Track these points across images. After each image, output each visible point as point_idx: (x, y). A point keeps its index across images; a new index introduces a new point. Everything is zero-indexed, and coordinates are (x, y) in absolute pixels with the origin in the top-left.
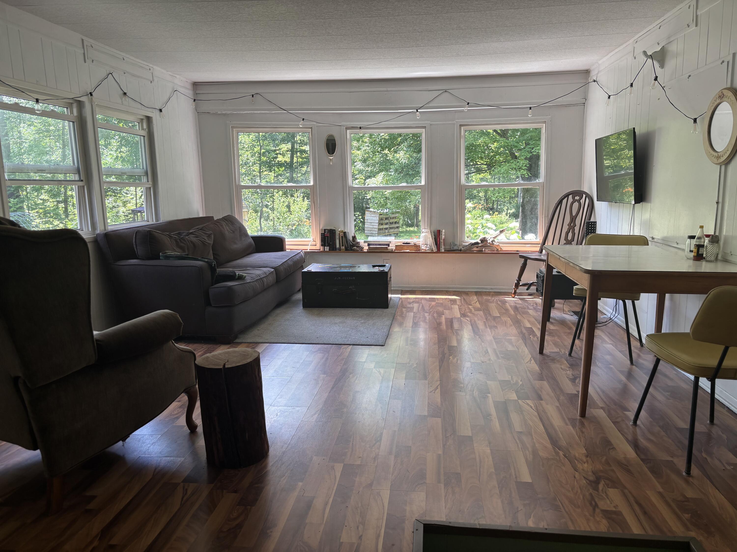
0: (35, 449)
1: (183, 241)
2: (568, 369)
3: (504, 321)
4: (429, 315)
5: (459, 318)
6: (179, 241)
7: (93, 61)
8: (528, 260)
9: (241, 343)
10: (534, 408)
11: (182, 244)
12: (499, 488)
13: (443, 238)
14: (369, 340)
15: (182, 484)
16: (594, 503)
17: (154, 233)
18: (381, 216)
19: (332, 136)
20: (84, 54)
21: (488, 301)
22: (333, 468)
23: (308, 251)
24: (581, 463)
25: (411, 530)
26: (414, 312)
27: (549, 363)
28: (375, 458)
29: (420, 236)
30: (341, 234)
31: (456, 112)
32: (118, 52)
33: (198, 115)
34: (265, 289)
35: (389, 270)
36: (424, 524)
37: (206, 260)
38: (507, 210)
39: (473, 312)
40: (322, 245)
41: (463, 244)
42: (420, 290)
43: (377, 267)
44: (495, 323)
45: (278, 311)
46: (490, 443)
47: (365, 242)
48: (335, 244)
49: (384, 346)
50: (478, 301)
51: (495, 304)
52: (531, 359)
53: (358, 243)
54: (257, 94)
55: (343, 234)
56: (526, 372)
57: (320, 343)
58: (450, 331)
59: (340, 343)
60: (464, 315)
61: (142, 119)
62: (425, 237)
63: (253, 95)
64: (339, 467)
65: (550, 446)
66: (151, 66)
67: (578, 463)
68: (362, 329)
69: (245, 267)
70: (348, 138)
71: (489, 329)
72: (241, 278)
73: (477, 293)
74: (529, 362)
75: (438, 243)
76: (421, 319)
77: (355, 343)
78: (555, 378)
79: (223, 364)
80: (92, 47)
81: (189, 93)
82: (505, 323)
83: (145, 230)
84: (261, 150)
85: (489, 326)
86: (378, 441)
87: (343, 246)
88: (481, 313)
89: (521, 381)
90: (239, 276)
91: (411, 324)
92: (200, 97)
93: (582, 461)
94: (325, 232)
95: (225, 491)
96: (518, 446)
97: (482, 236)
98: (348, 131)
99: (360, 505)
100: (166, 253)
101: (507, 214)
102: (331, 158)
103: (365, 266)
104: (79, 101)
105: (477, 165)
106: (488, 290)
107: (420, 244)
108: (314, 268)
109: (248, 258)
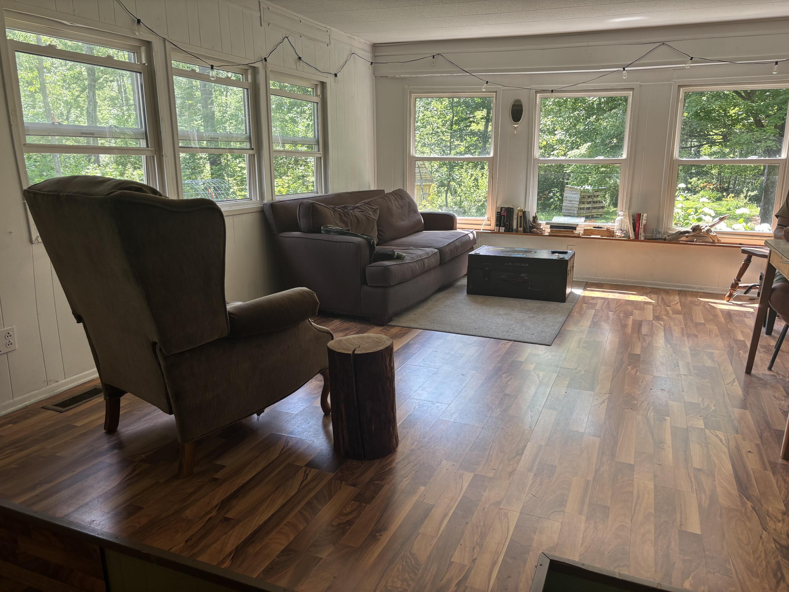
0: (171, 414)
1: (347, 215)
2: (783, 398)
3: (708, 330)
4: (614, 314)
5: (651, 321)
6: (343, 215)
7: (269, 24)
8: (753, 257)
9: (395, 326)
10: (724, 442)
11: (345, 219)
12: (655, 534)
13: (643, 224)
14: (534, 338)
15: (304, 469)
16: (779, 575)
17: (319, 206)
18: (583, 194)
19: (519, 101)
20: (260, 16)
21: (693, 303)
22: (461, 476)
23: (481, 231)
24: (774, 521)
25: (534, 564)
26: (596, 310)
27: (759, 388)
28: (511, 473)
29: (614, 220)
30: (520, 213)
31: (674, 69)
32: (295, 14)
33: (375, 79)
34: (425, 271)
35: (571, 258)
36: (551, 560)
37: (365, 237)
38: (748, 191)
39: (670, 315)
40: (497, 225)
41: (669, 232)
42: (610, 284)
43: (557, 254)
44: (696, 331)
45: (440, 295)
46: (655, 477)
47: (547, 224)
48: (511, 224)
49: (551, 345)
50: (680, 302)
51: (701, 307)
52: (734, 380)
53: (540, 225)
54: (438, 54)
55: (522, 213)
56: (724, 396)
57: (477, 334)
58: (635, 335)
59: (500, 337)
60: (657, 318)
61: (317, 85)
62: (622, 221)
63: (434, 56)
64: (468, 477)
65: (735, 491)
66: (329, 27)
67: (770, 521)
68: (528, 324)
69: (408, 246)
70: (537, 103)
71: (686, 338)
72: (399, 257)
73: (681, 293)
74: (731, 384)
75: (637, 229)
76: (603, 318)
77: (516, 339)
78: (763, 408)
79: (353, 350)
80: (269, 9)
81: (368, 56)
82: (709, 332)
83: (308, 202)
84: (453, 118)
85: (687, 334)
86: (519, 454)
87: (520, 227)
88: (681, 317)
89: (714, 406)
90: (397, 255)
91: (589, 324)
92: (379, 60)
93: (776, 518)
94: (501, 210)
95: (343, 482)
96: (692, 486)
97: (695, 223)
98: (538, 95)
99: (482, 523)
100: (327, 227)
101: (746, 197)
102: (516, 126)
103: (545, 251)
104: (254, 67)
105: (709, 136)
106: (695, 290)
107: (615, 230)
108: (483, 250)
109: (414, 237)
